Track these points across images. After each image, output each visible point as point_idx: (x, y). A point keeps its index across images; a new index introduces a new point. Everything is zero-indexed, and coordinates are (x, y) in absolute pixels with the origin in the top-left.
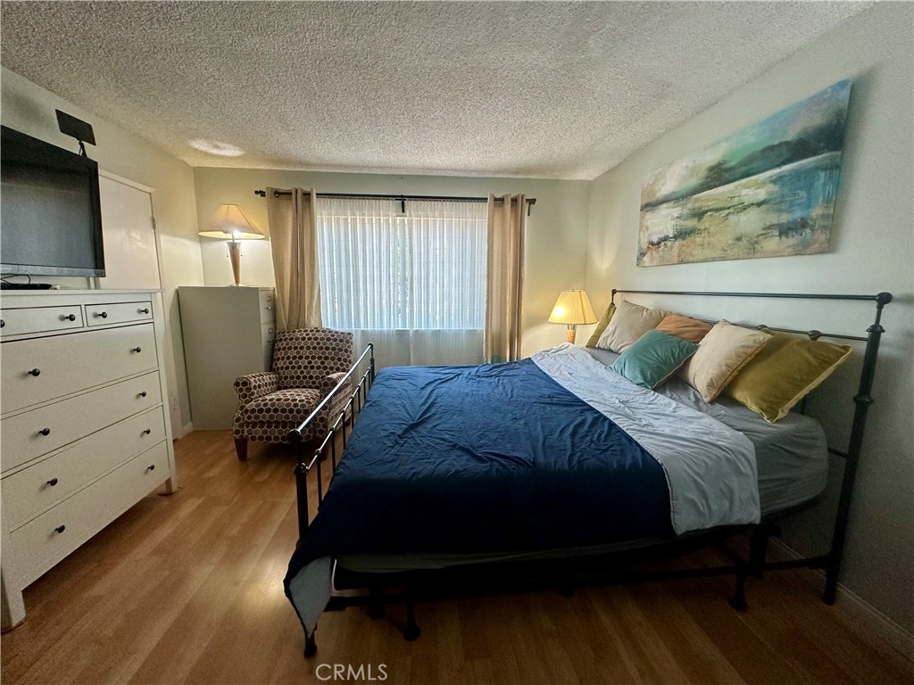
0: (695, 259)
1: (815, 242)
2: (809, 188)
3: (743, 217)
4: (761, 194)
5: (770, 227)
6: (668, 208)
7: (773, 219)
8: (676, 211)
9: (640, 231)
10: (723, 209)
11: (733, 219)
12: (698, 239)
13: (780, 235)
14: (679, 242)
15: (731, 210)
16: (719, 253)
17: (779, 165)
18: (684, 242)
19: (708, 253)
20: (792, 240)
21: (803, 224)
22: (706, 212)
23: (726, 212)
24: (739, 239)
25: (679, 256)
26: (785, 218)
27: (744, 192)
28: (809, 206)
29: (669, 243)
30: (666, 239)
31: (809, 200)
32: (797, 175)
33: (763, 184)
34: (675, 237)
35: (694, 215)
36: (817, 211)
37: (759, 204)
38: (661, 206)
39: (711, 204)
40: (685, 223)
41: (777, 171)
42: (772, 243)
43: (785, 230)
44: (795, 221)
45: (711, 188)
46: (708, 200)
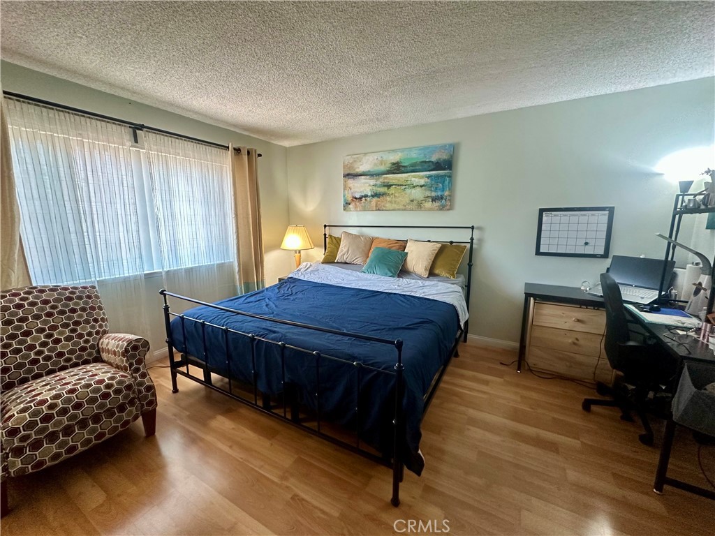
0: (388, 208)
1: (447, 205)
2: (443, 183)
3: (413, 191)
4: (422, 182)
5: (427, 197)
6: (366, 179)
7: (428, 193)
8: (372, 182)
9: (344, 190)
10: (402, 185)
11: (408, 191)
12: (388, 199)
13: (432, 201)
14: (375, 199)
15: (407, 187)
16: (402, 207)
17: (430, 171)
18: (378, 199)
19: (394, 206)
20: (437, 204)
21: (441, 198)
22: (392, 185)
23: (404, 187)
24: (412, 201)
25: (376, 206)
26: (434, 194)
27: (413, 179)
28: (443, 190)
29: (368, 199)
30: (366, 196)
31: (443, 188)
32: (438, 176)
33: (422, 177)
34: (373, 196)
35: (384, 186)
36: (446, 193)
37: (421, 186)
38: (360, 177)
39: (395, 182)
40: (379, 189)
41: (428, 173)
42: (429, 204)
43: (434, 199)
44: (438, 196)
45: (394, 173)
46: (392, 179)
